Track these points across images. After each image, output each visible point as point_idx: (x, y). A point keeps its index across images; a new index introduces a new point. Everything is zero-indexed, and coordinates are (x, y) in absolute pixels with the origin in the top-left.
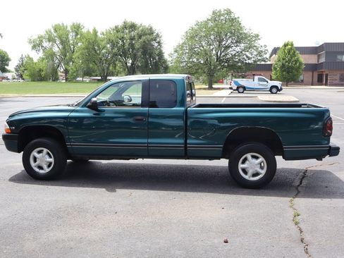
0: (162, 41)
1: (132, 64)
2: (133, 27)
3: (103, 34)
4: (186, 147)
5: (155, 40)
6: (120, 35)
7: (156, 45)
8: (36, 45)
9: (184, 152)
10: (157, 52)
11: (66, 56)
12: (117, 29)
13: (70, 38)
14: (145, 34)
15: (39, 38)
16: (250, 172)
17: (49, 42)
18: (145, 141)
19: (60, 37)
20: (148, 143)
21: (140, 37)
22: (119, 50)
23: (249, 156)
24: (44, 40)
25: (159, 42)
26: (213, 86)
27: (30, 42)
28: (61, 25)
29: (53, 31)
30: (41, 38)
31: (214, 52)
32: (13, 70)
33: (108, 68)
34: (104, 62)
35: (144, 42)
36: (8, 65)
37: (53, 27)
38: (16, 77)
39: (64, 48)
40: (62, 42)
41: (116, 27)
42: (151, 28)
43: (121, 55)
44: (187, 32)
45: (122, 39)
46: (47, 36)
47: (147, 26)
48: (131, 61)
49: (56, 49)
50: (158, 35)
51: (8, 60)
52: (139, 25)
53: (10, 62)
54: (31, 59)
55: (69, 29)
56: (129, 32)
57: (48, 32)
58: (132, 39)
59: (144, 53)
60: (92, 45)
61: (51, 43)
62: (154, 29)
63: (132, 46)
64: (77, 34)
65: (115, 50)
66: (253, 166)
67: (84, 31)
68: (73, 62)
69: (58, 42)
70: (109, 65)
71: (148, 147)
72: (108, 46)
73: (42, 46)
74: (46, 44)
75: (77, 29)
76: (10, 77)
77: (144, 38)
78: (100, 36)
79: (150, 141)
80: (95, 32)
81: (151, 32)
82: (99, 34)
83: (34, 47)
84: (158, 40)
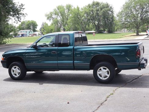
0: (114, 11)
1: (98, 24)
2: (98, 4)
3: (82, 9)
4: (74, 65)
5: (110, 10)
6: (91, 9)
7: (110, 13)
8: (49, 17)
9: (73, 67)
10: (111, 17)
11: (64, 22)
12: (89, 6)
13: (66, 12)
14: (104, 8)
15: (50, 13)
16: (103, 75)
17: (56, 15)
18: (56, 62)
19: (60, 13)
20: (58, 63)
21: (101, 9)
22: (91, 17)
23: (102, 68)
24: (53, 14)
25: (112, 12)
26: (139, 34)
27: (46, 16)
28: (61, 6)
29: (57, 9)
30: (51, 13)
31: (139, 15)
32: (39, 30)
33: (85, 27)
34: (83, 24)
35: (104, 12)
36: (36, 28)
37: (57, 7)
38: (40, 34)
39: (63, 18)
40: (62, 15)
41: (89, 5)
42: (107, 4)
43: (92, 20)
44: (124, 5)
45: (92, 11)
46: (54, 12)
47: (105, 3)
48: (97, 23)
49: (59, 18)
50: (111, 7)
51: (37, 25)
52: (101, 3)
53: (37, 26)
54: (47, 24)
55: (65, 8)
56: (96, 7)
57: (55, 10)
58: (97, 10)
59: (104, 18)
60: (77, 15)
61: (56, 16)
62: (109, 4)
63: (97, 14)
64: (69, 10)
65: (89, 17)
66: (104, 73)
67: (73, 8)
68: (68, 25)
69: (60, 15)
70: (86, 25)
71: (58, 65)
72: (85, 15)
73: (52, 18)
74: (54, 16)
75: (69, 7)
76: (37, 34)
77: (103, 10)
78: (81, 10)
79: (58, 62)
80: (78, 8)
81: (107, 6)
82: (80, 9)
83: (48, 18)
84: (111, 10)
